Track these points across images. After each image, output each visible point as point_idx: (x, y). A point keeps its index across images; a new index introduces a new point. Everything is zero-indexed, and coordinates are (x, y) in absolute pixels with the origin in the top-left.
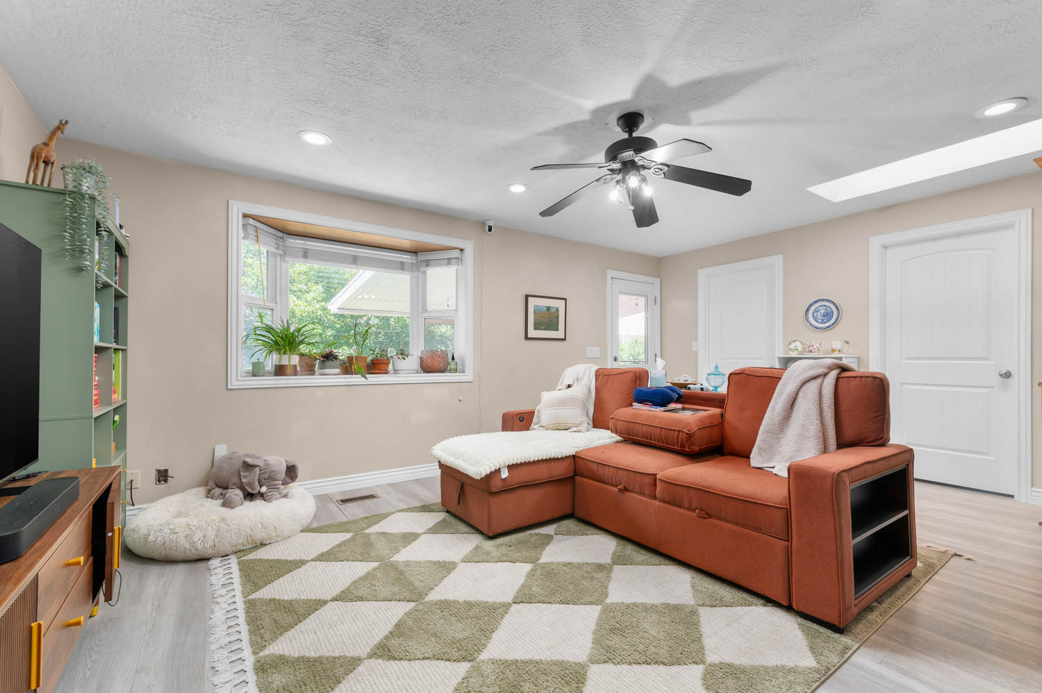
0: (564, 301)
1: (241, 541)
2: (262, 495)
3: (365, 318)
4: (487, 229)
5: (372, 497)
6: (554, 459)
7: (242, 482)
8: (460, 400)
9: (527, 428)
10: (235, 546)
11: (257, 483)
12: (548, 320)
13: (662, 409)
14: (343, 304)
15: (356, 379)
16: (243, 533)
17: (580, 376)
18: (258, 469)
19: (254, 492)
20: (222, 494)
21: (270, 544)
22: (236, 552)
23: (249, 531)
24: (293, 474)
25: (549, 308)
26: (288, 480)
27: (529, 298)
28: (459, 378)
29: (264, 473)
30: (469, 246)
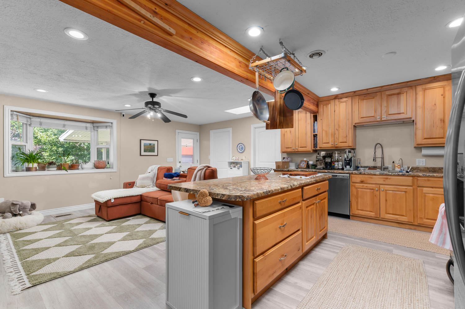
0: (157, 141)
1: (11, 228)
2: (20, 215)
3: (79, 144)
4: (122, 115)
5: (70, 214)
6: (133, 196)
7: (11, 210)
8: (111, 179)
9: (132, 187)
10: (9, 230)
11: (18, 210)
12: (150, 149)
13: (171, 179)
14: (66, 137)
15: (64, 172)
16: (12, 225)
17: (153, 169)
18: (18, 205)
19: (16, 214)
20: (2, 215)
21: (23, 229)
22: (9, 232)
23: (14, 225)
24: (34, 207)
25: (150, 144)
26: (32, 209)
27: (142, 141)
28: (110, 170)
29: (21, 207)
30: (115, 122)
